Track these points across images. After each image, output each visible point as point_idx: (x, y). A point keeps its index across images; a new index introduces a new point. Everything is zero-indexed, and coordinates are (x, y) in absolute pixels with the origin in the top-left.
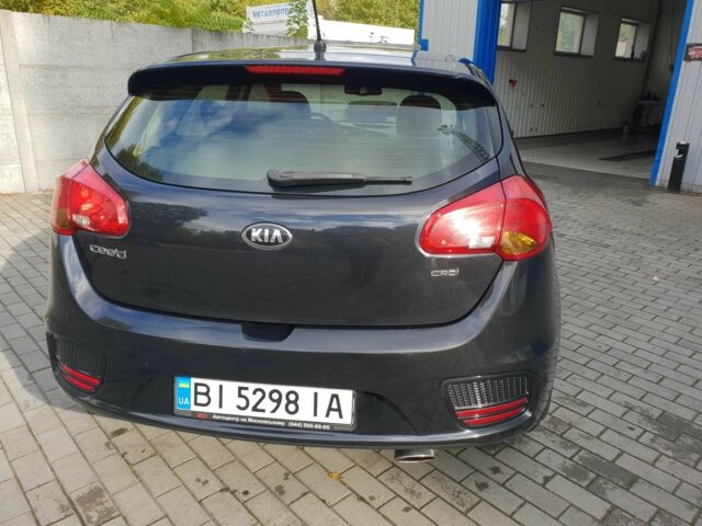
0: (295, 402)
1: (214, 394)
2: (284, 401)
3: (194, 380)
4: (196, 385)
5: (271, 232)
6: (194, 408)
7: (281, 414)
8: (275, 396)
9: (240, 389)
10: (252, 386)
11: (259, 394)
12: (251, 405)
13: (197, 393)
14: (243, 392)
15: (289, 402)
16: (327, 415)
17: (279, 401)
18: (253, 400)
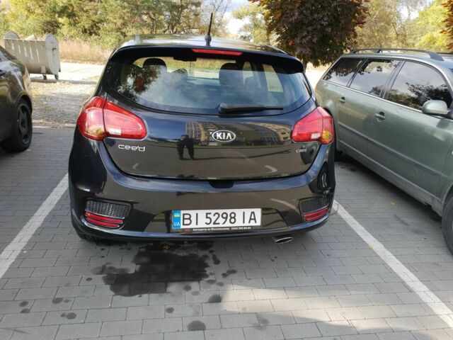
0: (234, 218)
1: (193, 219)
2: (229, 218)
3: (182, 212)
4: (184, 215)
5: (226, 135)
6: (182, 227)
7: (228, 224)
8: (225, 216)
9: (207, 214)
10: (213, 212)
11: (217, 216)
12: (213, 221)
13: (184, 219)
14: (209, 216)
15: (231, 218)
16: (249, 222)
17: (226, 218)
18: (214, 219)
